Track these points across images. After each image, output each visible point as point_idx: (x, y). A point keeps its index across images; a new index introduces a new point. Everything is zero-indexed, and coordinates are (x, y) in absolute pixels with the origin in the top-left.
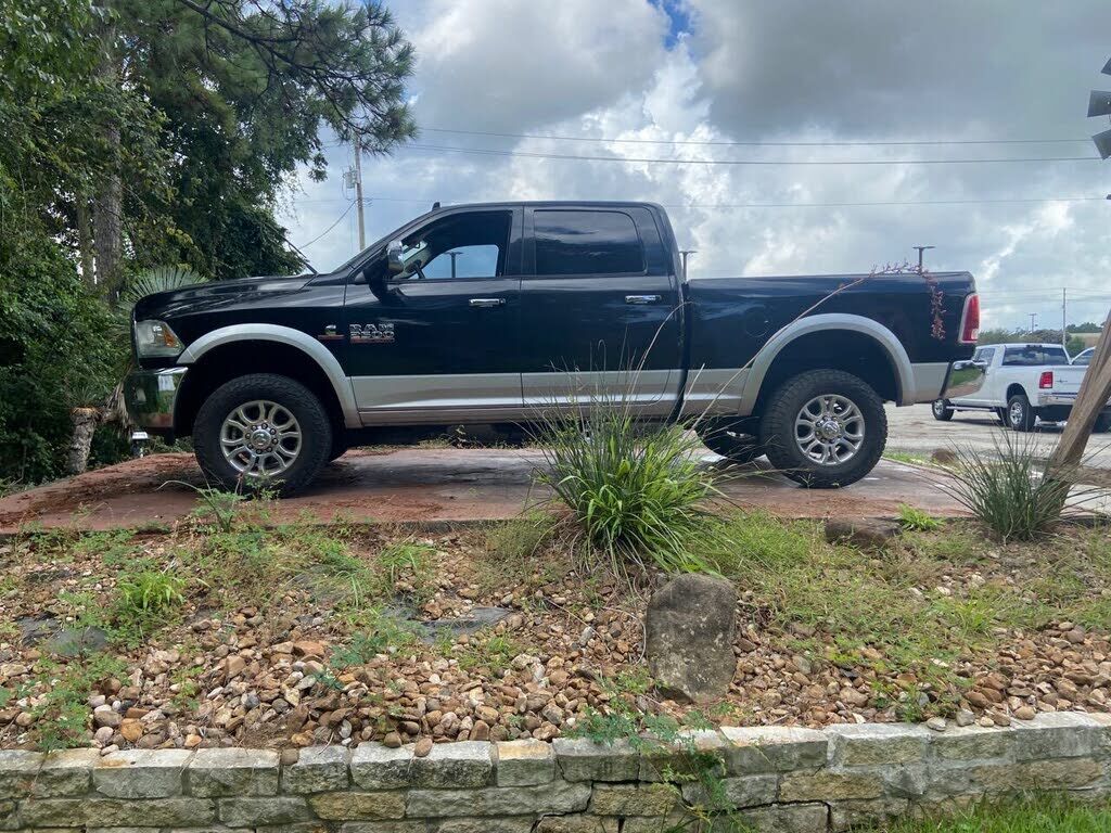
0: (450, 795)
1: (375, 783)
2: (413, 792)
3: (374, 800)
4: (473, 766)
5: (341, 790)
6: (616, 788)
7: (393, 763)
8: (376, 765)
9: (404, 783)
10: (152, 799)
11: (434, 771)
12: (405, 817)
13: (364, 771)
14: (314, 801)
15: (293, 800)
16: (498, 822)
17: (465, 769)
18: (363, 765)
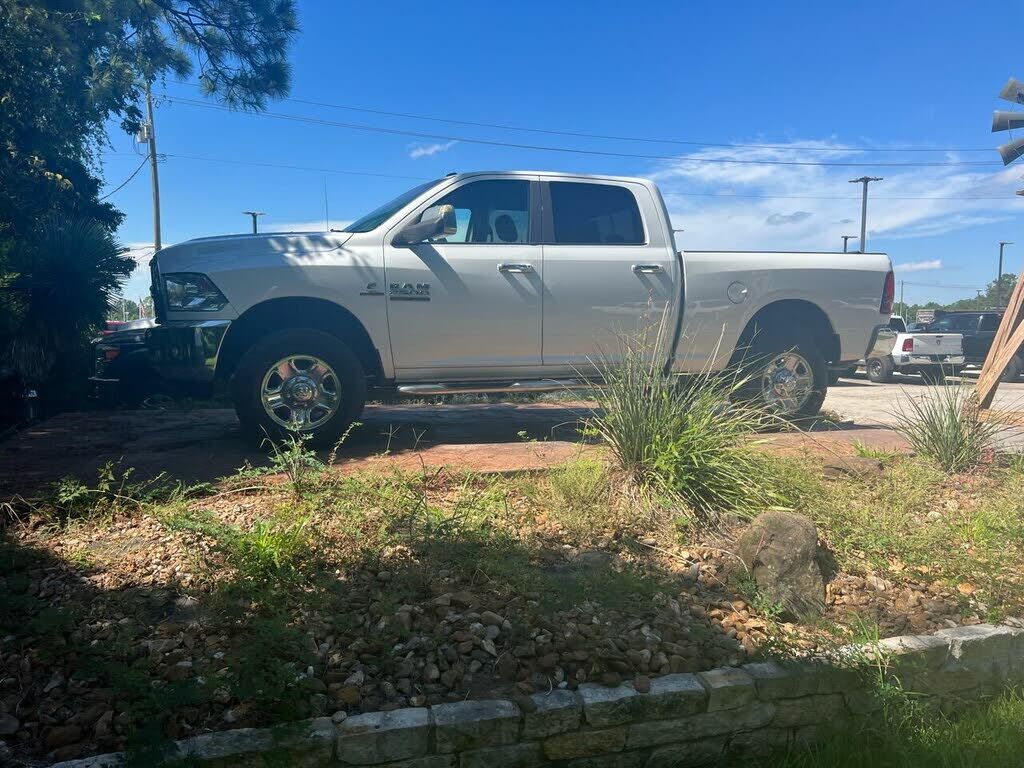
0: (667, 725)
1: (605, 721)
2: (636, 726)
3: (601, 737)
4: (689, 697)
5: (574, 730)
6: (798, 702)
7: (621, 701)
8: (607, 704)
9: (629, 718)
10: (397, 761)
11: (656, 705)
12: (625, 750)
13: (597, 711)
14: (547, 744)
15: (531, 745)
16: (700, 744)
17: (683, 700)
18: (595, 705)
